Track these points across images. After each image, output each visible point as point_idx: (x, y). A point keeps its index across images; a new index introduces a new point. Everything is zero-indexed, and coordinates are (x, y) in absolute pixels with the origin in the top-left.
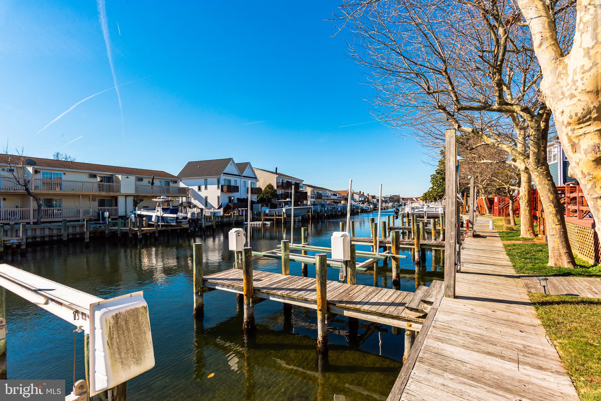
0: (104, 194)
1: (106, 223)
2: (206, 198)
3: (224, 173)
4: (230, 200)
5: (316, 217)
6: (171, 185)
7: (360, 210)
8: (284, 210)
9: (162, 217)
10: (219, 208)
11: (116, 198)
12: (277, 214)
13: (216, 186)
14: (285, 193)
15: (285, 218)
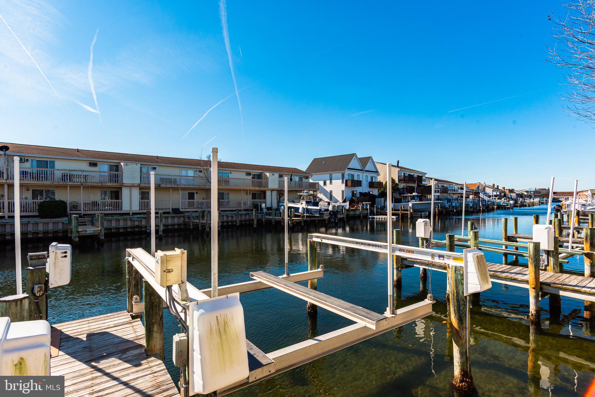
0: (257, 188)
1: (263, 213)
2: (331, 192)
3: (348, 169)
4: (353, 194)
5: (444, 213)
6: (304, 180)
7: (495, 207)
8: (410, 205)
9: (307, 209)
10: (344, 201)
11: (264, 193)
12: (403, 209)
13: (341, 181)
14: (407, 187)
15: (411, 213)
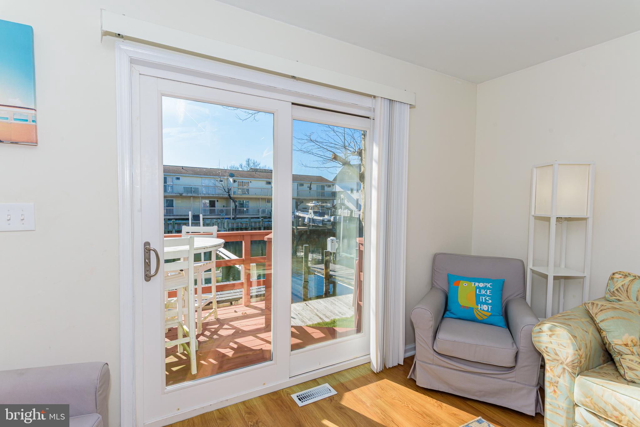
9: (313, 219)
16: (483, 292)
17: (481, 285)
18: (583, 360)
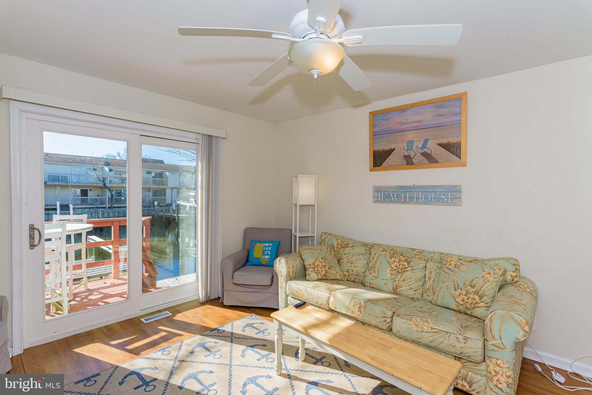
0: (156, 186)
1: (155, 210)
11: (165, 190)
16: (267, 249)
17: (267, 245)
18: (291, 274)
